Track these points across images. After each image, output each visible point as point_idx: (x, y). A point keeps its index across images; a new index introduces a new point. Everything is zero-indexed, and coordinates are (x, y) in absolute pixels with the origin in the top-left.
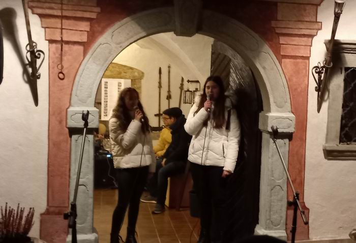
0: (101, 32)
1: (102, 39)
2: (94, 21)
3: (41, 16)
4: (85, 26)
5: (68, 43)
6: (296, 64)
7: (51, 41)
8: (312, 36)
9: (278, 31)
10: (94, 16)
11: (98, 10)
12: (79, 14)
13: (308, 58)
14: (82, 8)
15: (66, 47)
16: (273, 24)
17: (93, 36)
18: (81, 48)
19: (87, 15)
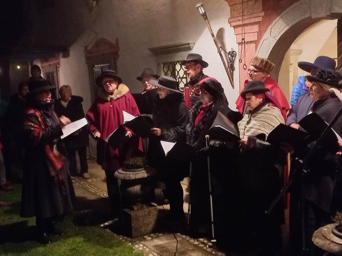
0: (265, 31)
1: (265, 36)
2: (261, 23)
4: (256, 28)
5: (248, 43)
7: (239, 44)
10: (260, 19)
11: (263, 14)
12: (253, 21)
14: (254, 15)
15: (246, 46)
17: (260, 34)
18: (253, 45)
19: (257, 20)
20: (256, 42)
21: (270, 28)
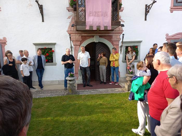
0: (82, 43)
1: (82, 44)
2: (81, 41)
3: (72, 41)
4: (79, 42)
5: (77, 45)
6: (116, 46)
7: (74, 45)
8: (119, 41)
9: (113, 40)
11: (81, 39)
12: (78, 40)
13: (119, 45)
15: (76, 46)
16: (112, 39)
17: (81, 44)
18: (79, 46)
20: (80, 45)
21: (84, 42)
